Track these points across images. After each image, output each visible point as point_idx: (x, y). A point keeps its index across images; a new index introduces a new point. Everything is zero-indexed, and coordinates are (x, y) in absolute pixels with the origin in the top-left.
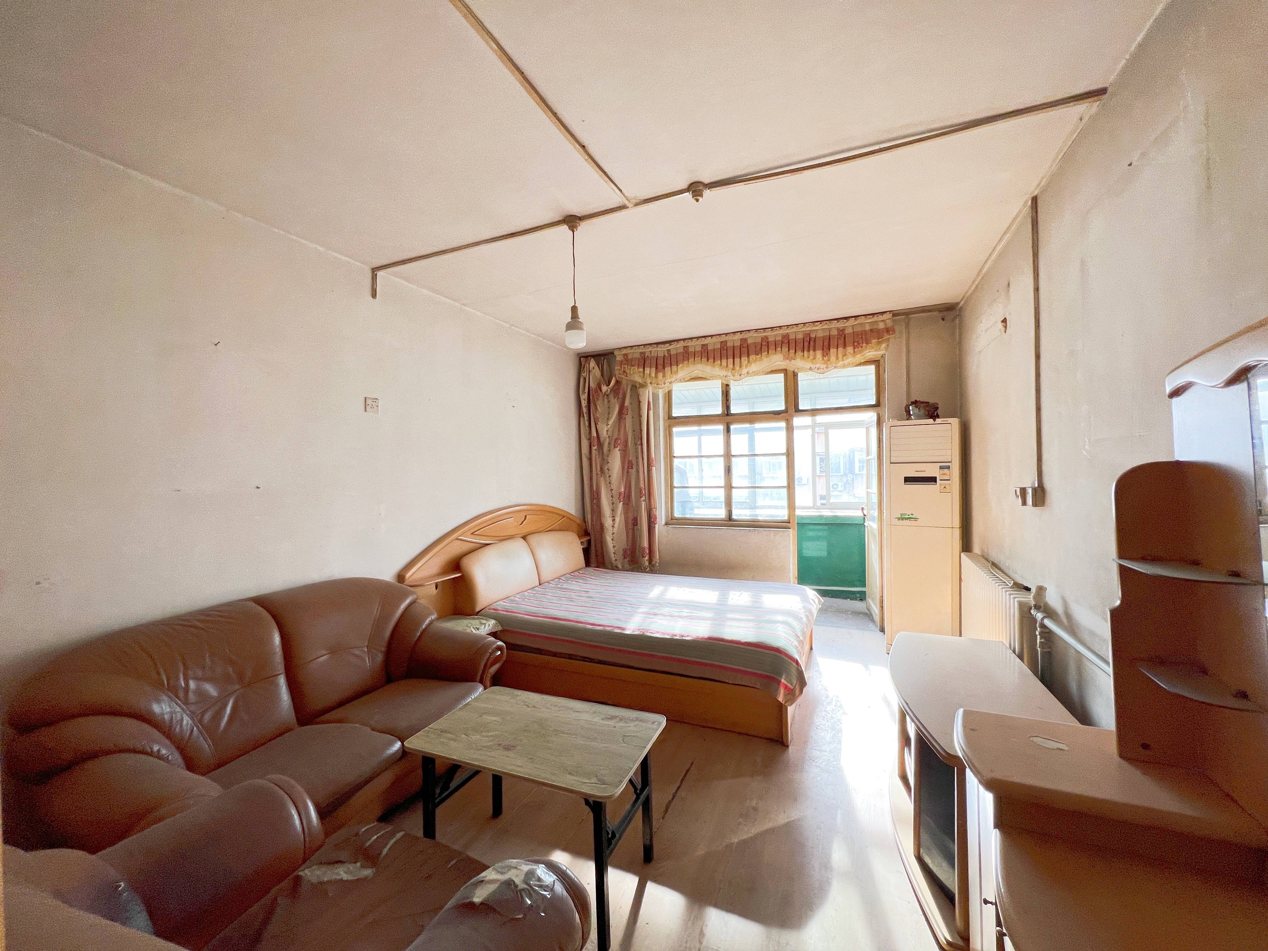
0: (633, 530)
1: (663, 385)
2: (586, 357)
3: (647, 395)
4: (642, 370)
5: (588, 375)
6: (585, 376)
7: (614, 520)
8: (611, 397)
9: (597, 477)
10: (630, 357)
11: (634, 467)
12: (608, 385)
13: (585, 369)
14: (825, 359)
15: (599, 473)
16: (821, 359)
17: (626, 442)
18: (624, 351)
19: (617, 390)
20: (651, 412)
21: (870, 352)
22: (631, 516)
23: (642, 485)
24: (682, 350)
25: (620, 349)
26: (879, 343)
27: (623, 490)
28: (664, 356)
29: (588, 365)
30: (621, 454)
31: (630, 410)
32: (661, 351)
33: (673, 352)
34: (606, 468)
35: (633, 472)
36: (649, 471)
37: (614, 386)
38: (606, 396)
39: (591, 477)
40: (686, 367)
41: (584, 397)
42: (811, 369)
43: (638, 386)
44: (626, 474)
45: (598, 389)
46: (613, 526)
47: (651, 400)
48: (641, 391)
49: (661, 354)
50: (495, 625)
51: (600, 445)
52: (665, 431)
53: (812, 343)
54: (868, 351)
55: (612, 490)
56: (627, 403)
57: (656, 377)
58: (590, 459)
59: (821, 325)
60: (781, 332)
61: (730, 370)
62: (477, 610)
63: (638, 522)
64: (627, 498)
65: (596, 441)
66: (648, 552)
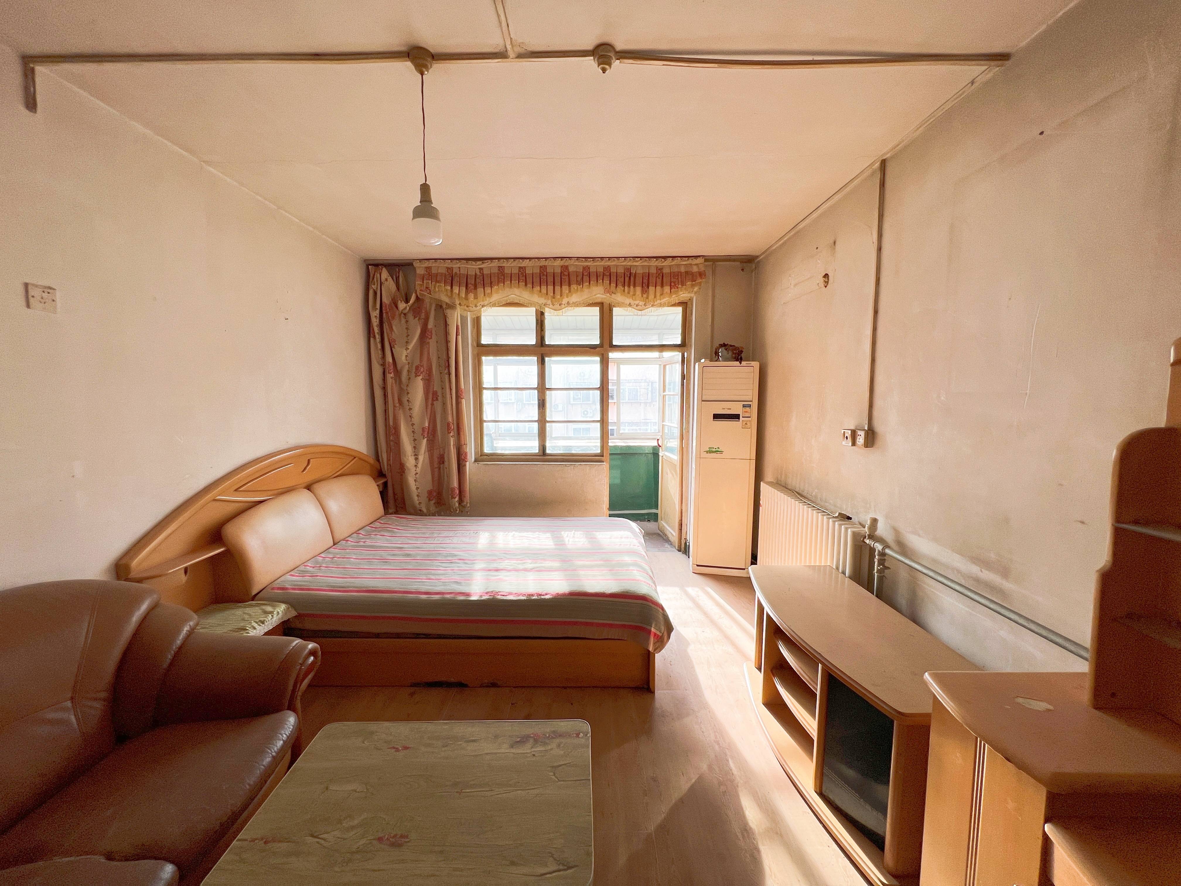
0: (439, 468)
1: (474, 308)
2: (376, 265)
3: (455, 317)
4: (449, 288)
5: (379, 288)
6: (375, 289)
7: (416, 459)
8: (410, 317)
9: (394, 409)
10: (434, 271)
11: (440, 398)
12: (407, 301)
13: (375, 279)
14: (645, 296)
15: (398, 405)
16: (640, 295)
17: (430, 370)
18: (427, 264)
19: (418, 308)
20: (460, 337)
21: (683, 294)
22: (436, 454)
23: (450, 419)
24: (496, 271)
25: (421, 260)
26: (693, 286)
27: (427, 425)
28: (476, 275)
29: (378, 275)
30: (424, 384)
31: (434, 332)
32: (472, 269)
33: (486, 272)
34: (405, 400)
35: (438, 405)
36: (458, 403)
37: (414, 303)
38: (402, 315)
39: (385, 410)
40: (502, 290)
41: (375, 314)
42: (630, 305)
43: (444, 306)
44: (430, 406)
45: (393, 306)
46: (416, 466)
47: (459, 324)
48: (449, 312)
49: (472, 273)
50: (286, 612)
51: (398, 373)
52: (473, 360)
53: (632, 279)
54: (682, 293)
55: (413, 425)
56: (431, 325)
57: (466, 298)
58: (384, 388)
59: (641, 261)
60: (603, 263)
61: (550, 298)
62: (254, 592)
63: (446, 459)
64: (431, 434)
65: (392, 367)
66: (458, 492)
